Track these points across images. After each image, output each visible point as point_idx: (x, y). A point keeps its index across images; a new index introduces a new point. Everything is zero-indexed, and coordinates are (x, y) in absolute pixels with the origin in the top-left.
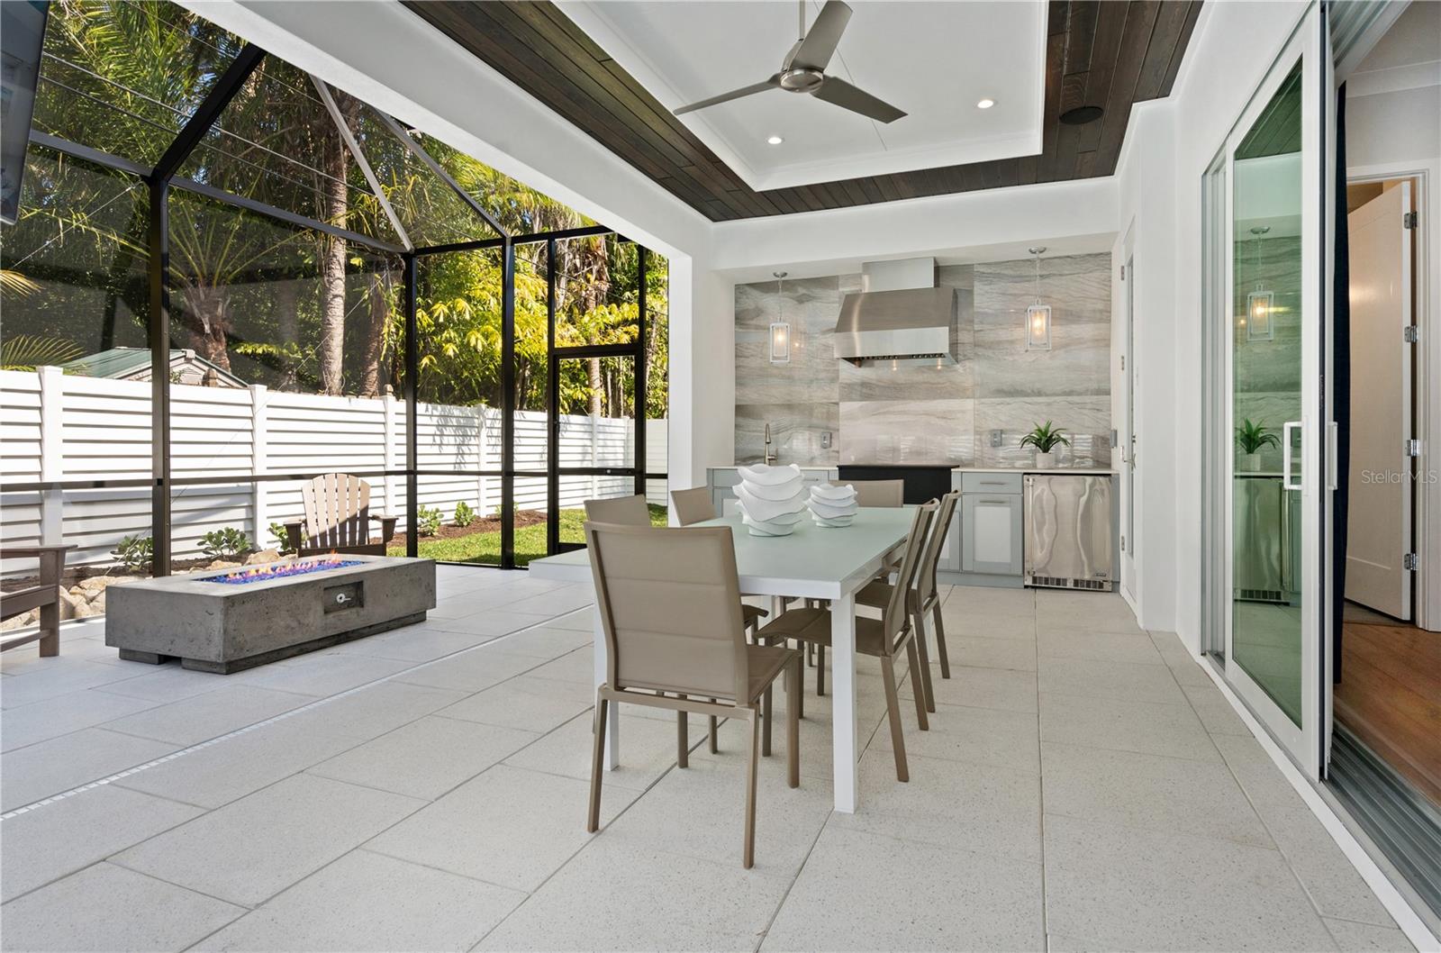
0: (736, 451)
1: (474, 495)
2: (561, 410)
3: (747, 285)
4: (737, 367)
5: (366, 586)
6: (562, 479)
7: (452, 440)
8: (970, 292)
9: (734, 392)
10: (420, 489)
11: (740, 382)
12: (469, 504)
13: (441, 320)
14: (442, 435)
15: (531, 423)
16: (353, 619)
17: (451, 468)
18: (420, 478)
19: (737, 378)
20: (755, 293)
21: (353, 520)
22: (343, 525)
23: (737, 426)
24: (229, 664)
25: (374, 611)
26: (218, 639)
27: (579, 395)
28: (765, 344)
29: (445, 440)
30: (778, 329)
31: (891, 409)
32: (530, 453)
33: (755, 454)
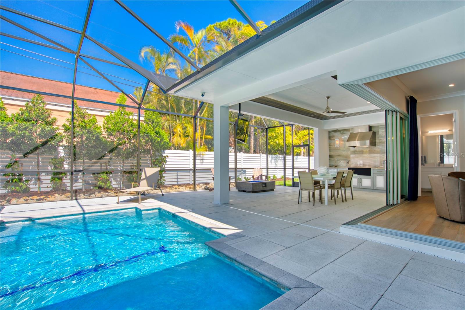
0: (329, 165)
1: (276, 173)
2: (294, 155)
3: (331, 131)
4: (329, 148)
5: (267, 184)
6: (294, 169)
7: (274, 162)
8: (379, 131)
9: (328, 153)
10: (269, 172)
11: (330, 151)
12: (276, 175)
13: (270, 137)
14: (272, 161)
15: (289, 158)
16: (265, 189)
17: (274, 168)
18: (269, 170)
19: (329, 150)
20: (333, 132)
21: (260, 176)
22: (259, 177)
23: (329, 160)
24: (252, 192)
25: (268, 188)
26: (251, 188)
27: (298, 151)
28: (334, 143)
29: (272, 162)
30: (337, 140)
31: (362, 156)
32: (289, 165)
33: (333, 165)
